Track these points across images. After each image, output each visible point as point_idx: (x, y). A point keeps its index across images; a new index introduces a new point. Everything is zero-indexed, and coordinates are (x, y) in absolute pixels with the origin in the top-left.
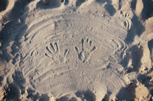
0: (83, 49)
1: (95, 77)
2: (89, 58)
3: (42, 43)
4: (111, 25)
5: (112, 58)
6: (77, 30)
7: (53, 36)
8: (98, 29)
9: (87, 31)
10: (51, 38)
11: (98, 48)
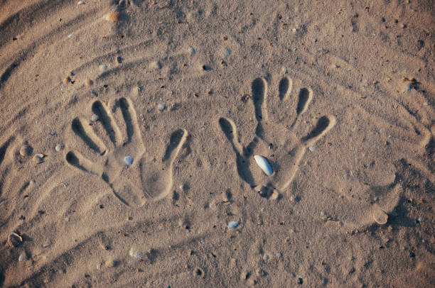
0: (259, 131)
1: (328, 270)
2: (291, 175)
3: (52, 104)
4: (400, 10)
5: (415, 173)
6: (226, 39)
7: (110, 67)
8: (333, 28)
9: (281, 40)
10: (97, 79)
11: (339, 121)
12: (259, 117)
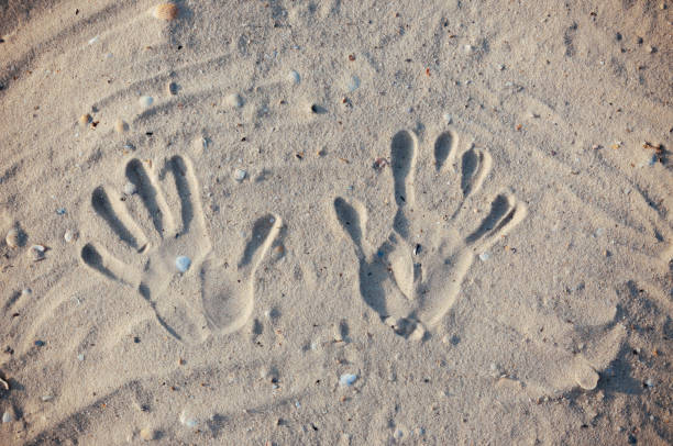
0: (400, 223)
2: (448, 298)
3: (61, 160)
4: (648, 20)
5: (649, 305)
6: (352, 58)
7: (157, 101)
8: (533, 48)
9: (445, 64)
10: (135, 121)
11: (531, 212)
12: (401, 198)
